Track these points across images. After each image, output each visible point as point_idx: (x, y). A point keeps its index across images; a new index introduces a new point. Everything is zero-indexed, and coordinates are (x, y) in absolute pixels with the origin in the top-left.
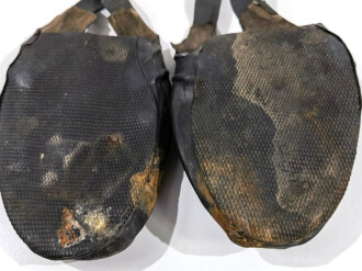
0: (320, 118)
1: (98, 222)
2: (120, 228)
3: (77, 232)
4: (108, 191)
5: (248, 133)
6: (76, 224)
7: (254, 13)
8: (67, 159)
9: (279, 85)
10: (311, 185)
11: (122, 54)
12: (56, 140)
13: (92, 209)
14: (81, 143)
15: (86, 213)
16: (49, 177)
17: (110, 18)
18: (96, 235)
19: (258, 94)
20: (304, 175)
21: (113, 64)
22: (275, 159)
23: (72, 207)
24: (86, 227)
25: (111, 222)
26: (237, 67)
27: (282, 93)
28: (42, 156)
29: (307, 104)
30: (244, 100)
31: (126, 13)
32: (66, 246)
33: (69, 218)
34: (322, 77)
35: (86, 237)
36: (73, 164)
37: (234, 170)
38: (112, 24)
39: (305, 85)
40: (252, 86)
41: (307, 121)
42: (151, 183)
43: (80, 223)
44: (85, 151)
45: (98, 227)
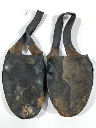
0: (83, 86)
1: (30, 111)
2: (36, 112)
3: (26, 113)
4: (32, 102)
5: (65, 91)
6: (26, 111)
7: (70, 48)
8: (22, 93)
9: (74, 76)
10: (79, 103)
11: (33, 62)
12: (18, 88)
13: (29, 107)
14: (25, 89)
15: (27, 108)
16: (18, 98)
17: (29, 48)
18: (31, 114)
19: (68, 79)
20: (77, 100)
21: (31, 65)
22: (71, 97)
23: (24, 106)
24: (28, 112)
25: (34, 111)
26: (64, 70)
27: (74, 79)
28: (15, 92)
29: (80, 82)
30: (64, 81)
31: (33, 46)
32: (24, 116)
33: (24, 109)
34: (85, 74)
35: (28, 114)
36: (23, 94)
37: (61, 101)
38: (29, 50)
39: (80, 76)
40: (67, 76)
41: (79, 87)
42: (42, 100)
43: (27, 110)
44: (26, 90)
45: (31, 112)
